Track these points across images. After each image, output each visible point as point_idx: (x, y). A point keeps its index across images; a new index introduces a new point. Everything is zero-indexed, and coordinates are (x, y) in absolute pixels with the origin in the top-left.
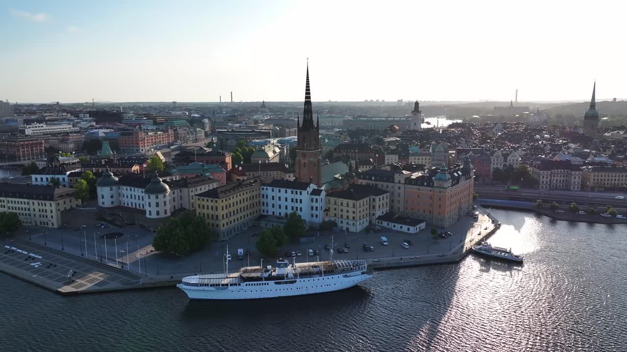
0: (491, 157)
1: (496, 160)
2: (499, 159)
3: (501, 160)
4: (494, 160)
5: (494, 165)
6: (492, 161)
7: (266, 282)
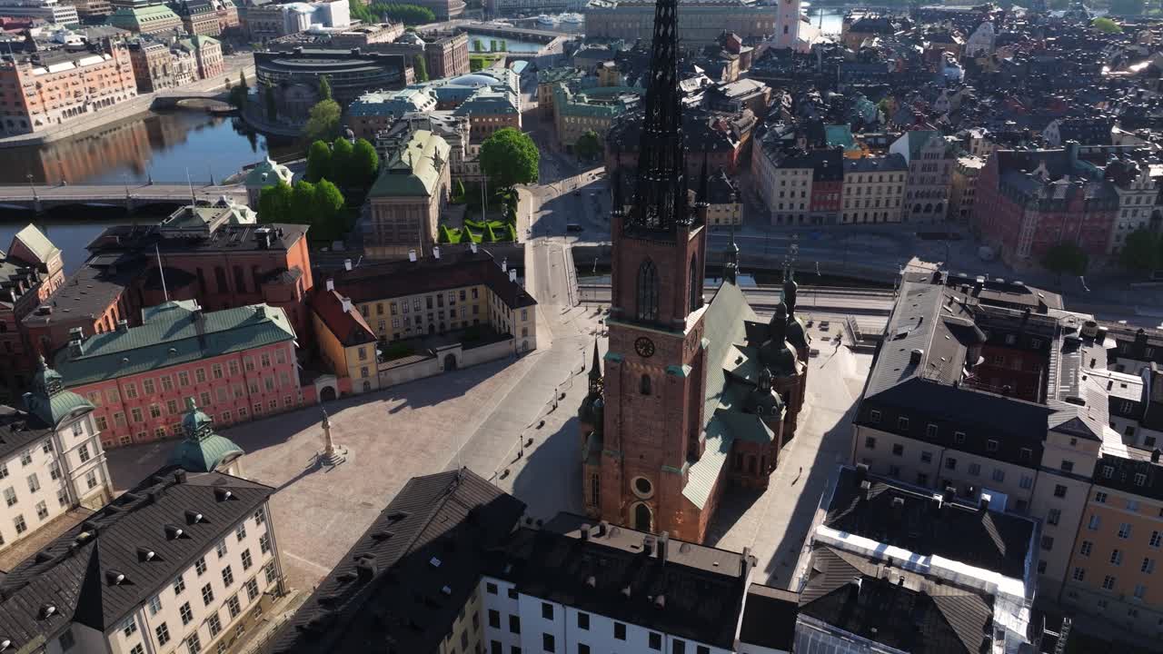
0: (1119, 191)
1: (1133, 201)
2: (1144, 198)
5: (1125, 214)
6: (1122, 203)
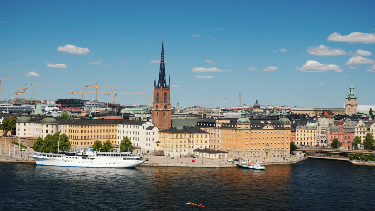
3: (364, 129)
4: (358, 129)
7: (77, 157)
